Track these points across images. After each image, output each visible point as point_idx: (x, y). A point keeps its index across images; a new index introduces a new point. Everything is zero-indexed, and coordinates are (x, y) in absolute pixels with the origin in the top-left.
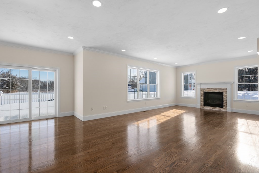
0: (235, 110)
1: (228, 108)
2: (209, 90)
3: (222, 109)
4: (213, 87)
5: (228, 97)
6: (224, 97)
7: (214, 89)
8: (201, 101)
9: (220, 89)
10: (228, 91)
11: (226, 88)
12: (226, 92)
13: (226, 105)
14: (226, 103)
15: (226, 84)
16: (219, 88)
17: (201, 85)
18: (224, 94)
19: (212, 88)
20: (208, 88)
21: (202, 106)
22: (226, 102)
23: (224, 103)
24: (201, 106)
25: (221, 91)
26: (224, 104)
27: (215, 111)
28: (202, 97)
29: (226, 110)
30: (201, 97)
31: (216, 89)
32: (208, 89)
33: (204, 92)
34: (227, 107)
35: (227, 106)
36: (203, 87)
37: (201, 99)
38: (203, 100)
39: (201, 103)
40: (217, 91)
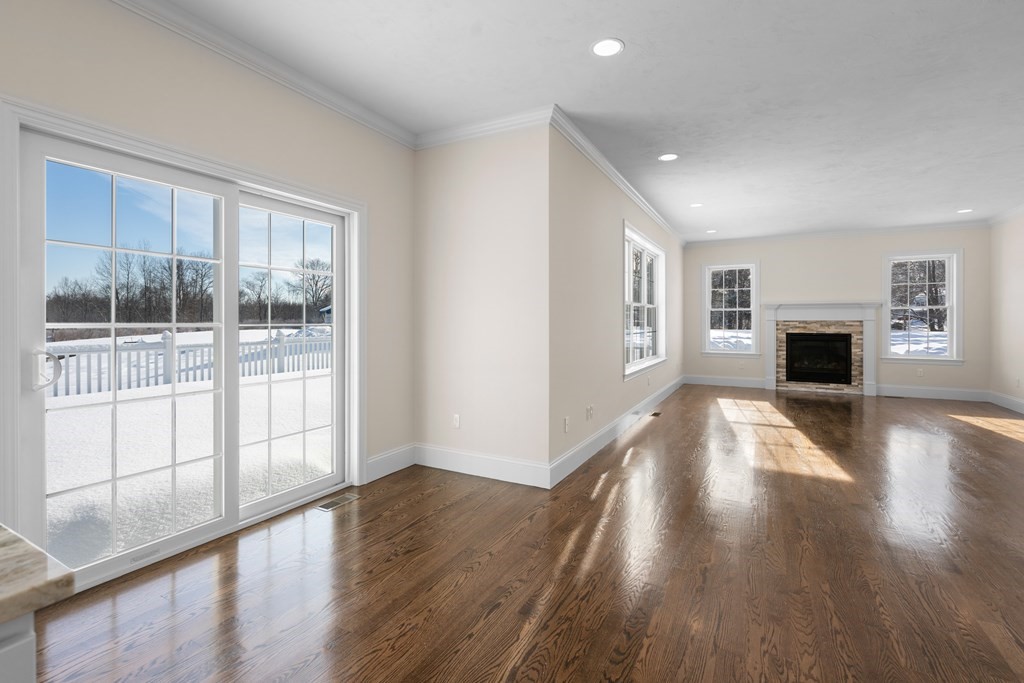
0: (890, 389)
1: (870, 383)
2: (805, 328)
3: (846, 390)
4: (819, 318)
5: (865, 352)
6: (853, 350)
7: (822, 325)
8: (778, 366)
9: (842, 324)
10: (868, 329)
11: (861, 322)
12: (862, 332)
13: (861, 374)
14: (859, 368)
15: (862, 308)
16: (837, 322)
17: (779, 311)
18: (853, 340)
19: (816, 322)
20: (800, 322)
21: (782, 381)
22: (862, 366)
23: (853, 368)
24: (777, 381)
25: (843, 331)
26: (853, 373)
27: (826, 395)
28: (781, 353)
29: (862, 390)
30: (777, 350)
31: (828, 324)
32: (802, 325)
33: (787, 334)
34: (865, 382)
35: (864, 377)
36: (783, 316)
37: (778, 357)
38: (784, 362)
39: (778, 372)
40: (832, 330)
